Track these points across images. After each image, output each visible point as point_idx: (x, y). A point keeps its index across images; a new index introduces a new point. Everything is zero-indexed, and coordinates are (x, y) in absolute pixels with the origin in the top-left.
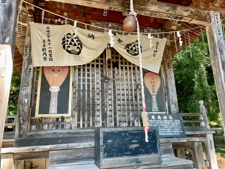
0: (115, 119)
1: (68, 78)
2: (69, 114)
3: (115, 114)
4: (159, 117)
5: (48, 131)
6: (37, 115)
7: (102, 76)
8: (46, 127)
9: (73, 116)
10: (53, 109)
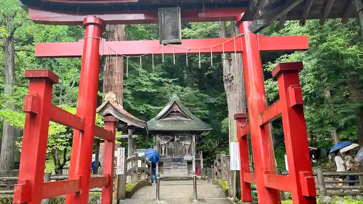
1: (166, 146)
2: (167, 155)
6: (160, 155)
10: (163, 154)
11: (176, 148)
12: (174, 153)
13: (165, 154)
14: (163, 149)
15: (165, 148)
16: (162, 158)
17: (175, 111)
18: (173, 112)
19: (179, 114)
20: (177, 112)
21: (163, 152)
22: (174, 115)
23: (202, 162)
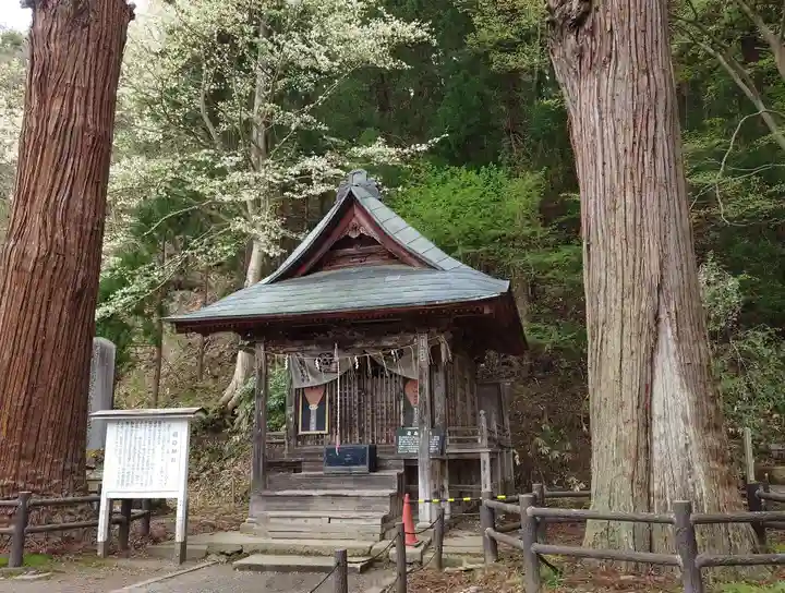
0: (373, 436)
1: (324, 396)
2: (326, 432)
3: (373, 430)
4: (416, 433)
6: (301, 433)
7: (359, 388)
8: (309, 443)
9: (330, 432)
10: (313, 426)
11: (369, 400)
12: (359, 424)
13: (320, 426)
14: (313, 407)
15: (322, 404)
16: (310, 446)
17: (354, 236)
18: (348, 242)
19: (373, 248)
20: (364, 240)
21: (313, 420)
22: (353, 256)
23: (485, 462)
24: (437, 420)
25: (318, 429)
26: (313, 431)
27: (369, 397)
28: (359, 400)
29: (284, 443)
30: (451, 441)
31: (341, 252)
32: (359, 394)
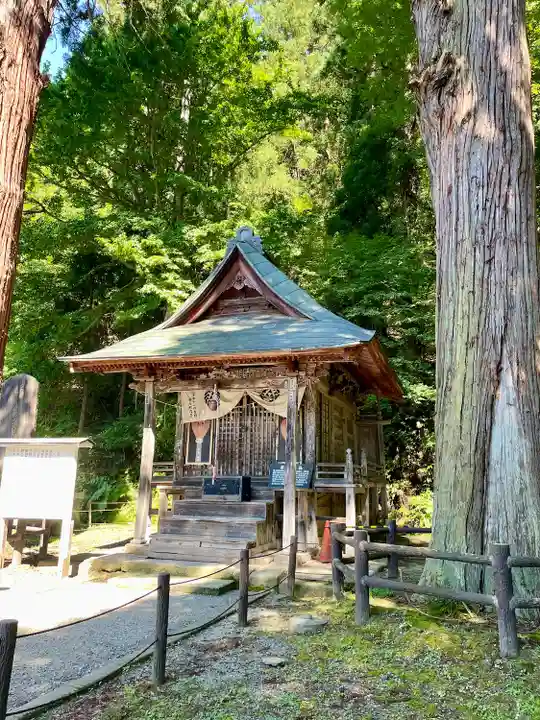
0: (251, 467)
1: (209, 431)
2: (210, 463)
3: (251, 463)
5: (196, 476)
6: (187, 463)
7: (241, 425)
8: (194, 472)
9: (213, 463)
10: (198, 458)
11: (249, 436)
12: (240, 457)
13: (205, 458)
14: (199, 441)
15: (206, 438)
17: (239, 287)
18: (233, 293)
19: (255, 299)
20: (246, 291)
21: (199, 452)
22: (237, 306)
23: (349, 497)
24: (308, 455)
25: (202, 461)
26: (198, 462)
27: (249, 431)
28: (241, 435)
29: (172, 472)
30: (320, 476)
31: (227, 302)
32: (240, 431)
